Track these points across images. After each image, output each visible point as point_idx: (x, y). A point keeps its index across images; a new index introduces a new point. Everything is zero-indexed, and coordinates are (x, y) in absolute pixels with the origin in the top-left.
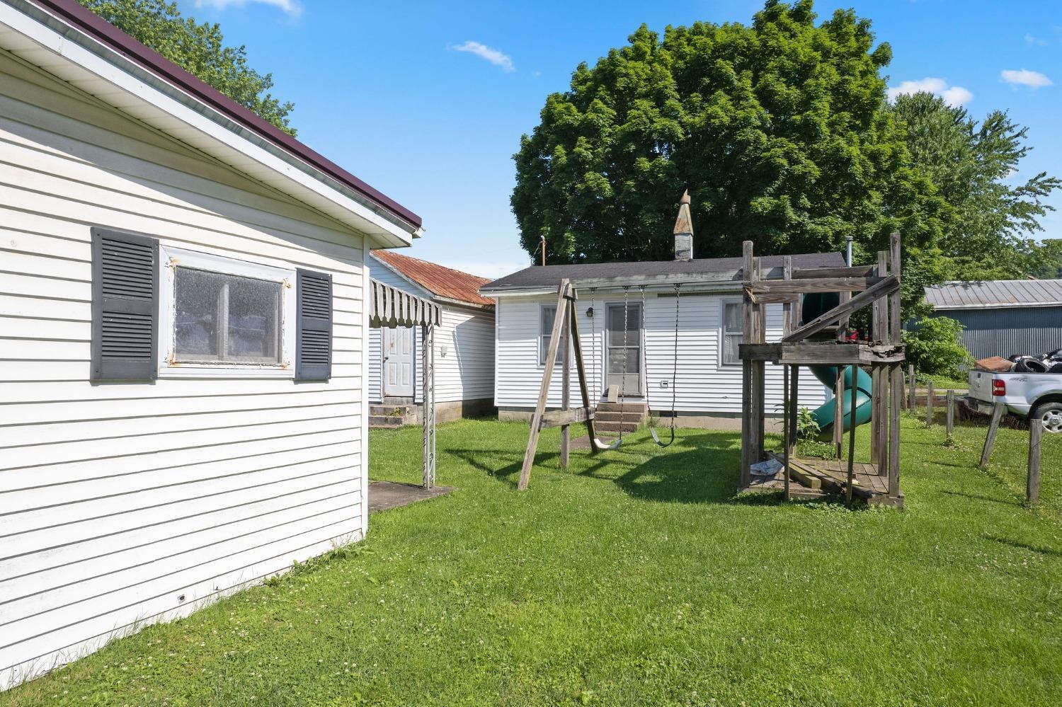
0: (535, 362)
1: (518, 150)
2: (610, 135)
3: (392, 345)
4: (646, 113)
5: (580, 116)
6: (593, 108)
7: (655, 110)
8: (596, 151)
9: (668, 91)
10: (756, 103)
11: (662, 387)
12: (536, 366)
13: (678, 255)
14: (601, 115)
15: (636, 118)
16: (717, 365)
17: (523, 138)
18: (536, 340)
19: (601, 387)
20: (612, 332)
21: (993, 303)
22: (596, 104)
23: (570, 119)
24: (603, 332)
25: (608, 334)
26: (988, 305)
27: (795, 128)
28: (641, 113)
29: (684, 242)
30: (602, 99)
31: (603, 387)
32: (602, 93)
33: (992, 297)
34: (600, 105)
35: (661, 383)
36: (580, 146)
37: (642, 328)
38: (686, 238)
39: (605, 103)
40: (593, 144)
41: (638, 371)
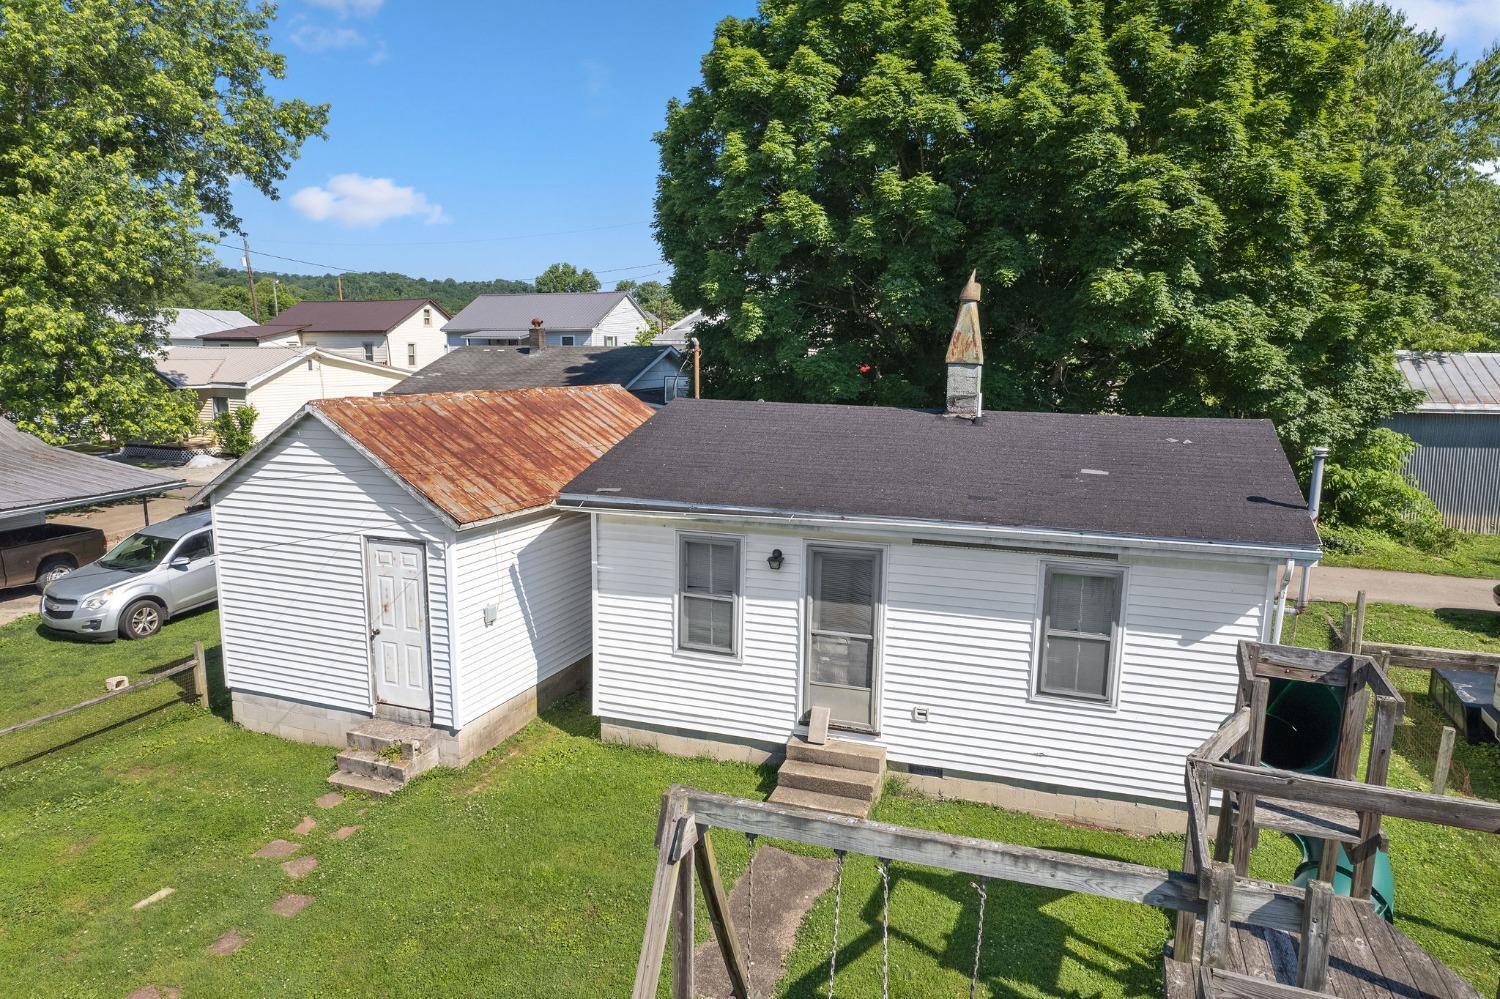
0: (669, 642)
1: (662, 126)
2: (829, 117)
3: (386, 608)
4: (897, 84)
5: (773, 76)
6: (797, 63)
7: (913, 75)
8: (802, 147)
9: (939, 37)
10: (1111, 77)
11: (914, 720)
12: (669, 650)
13: (953, 404)
14: (811, 78)
15: (877, 93)
16: (1028, 691)
17: (672, 106)
18: (669, 600)
19: (796, 706)
20: (818, 603)
21: (1469, 402)
22: (803, 56)
23: (754, 83)
24: (802, 601)
25: (810, 607)
26: (1460, 407)
27: (1184, 134)
28: (888, 82)
29: (965, 380)
30: (814, 45)
31: (801, 706)
32: (813, 32)
33: (1464, 390)
34: (812, 58)
35: (913, 712)
36: (772, 139)
37: (879, 601)
38: (969, 372)
39: (820, 52)
40: (795, 134)
41: (869, 683)
